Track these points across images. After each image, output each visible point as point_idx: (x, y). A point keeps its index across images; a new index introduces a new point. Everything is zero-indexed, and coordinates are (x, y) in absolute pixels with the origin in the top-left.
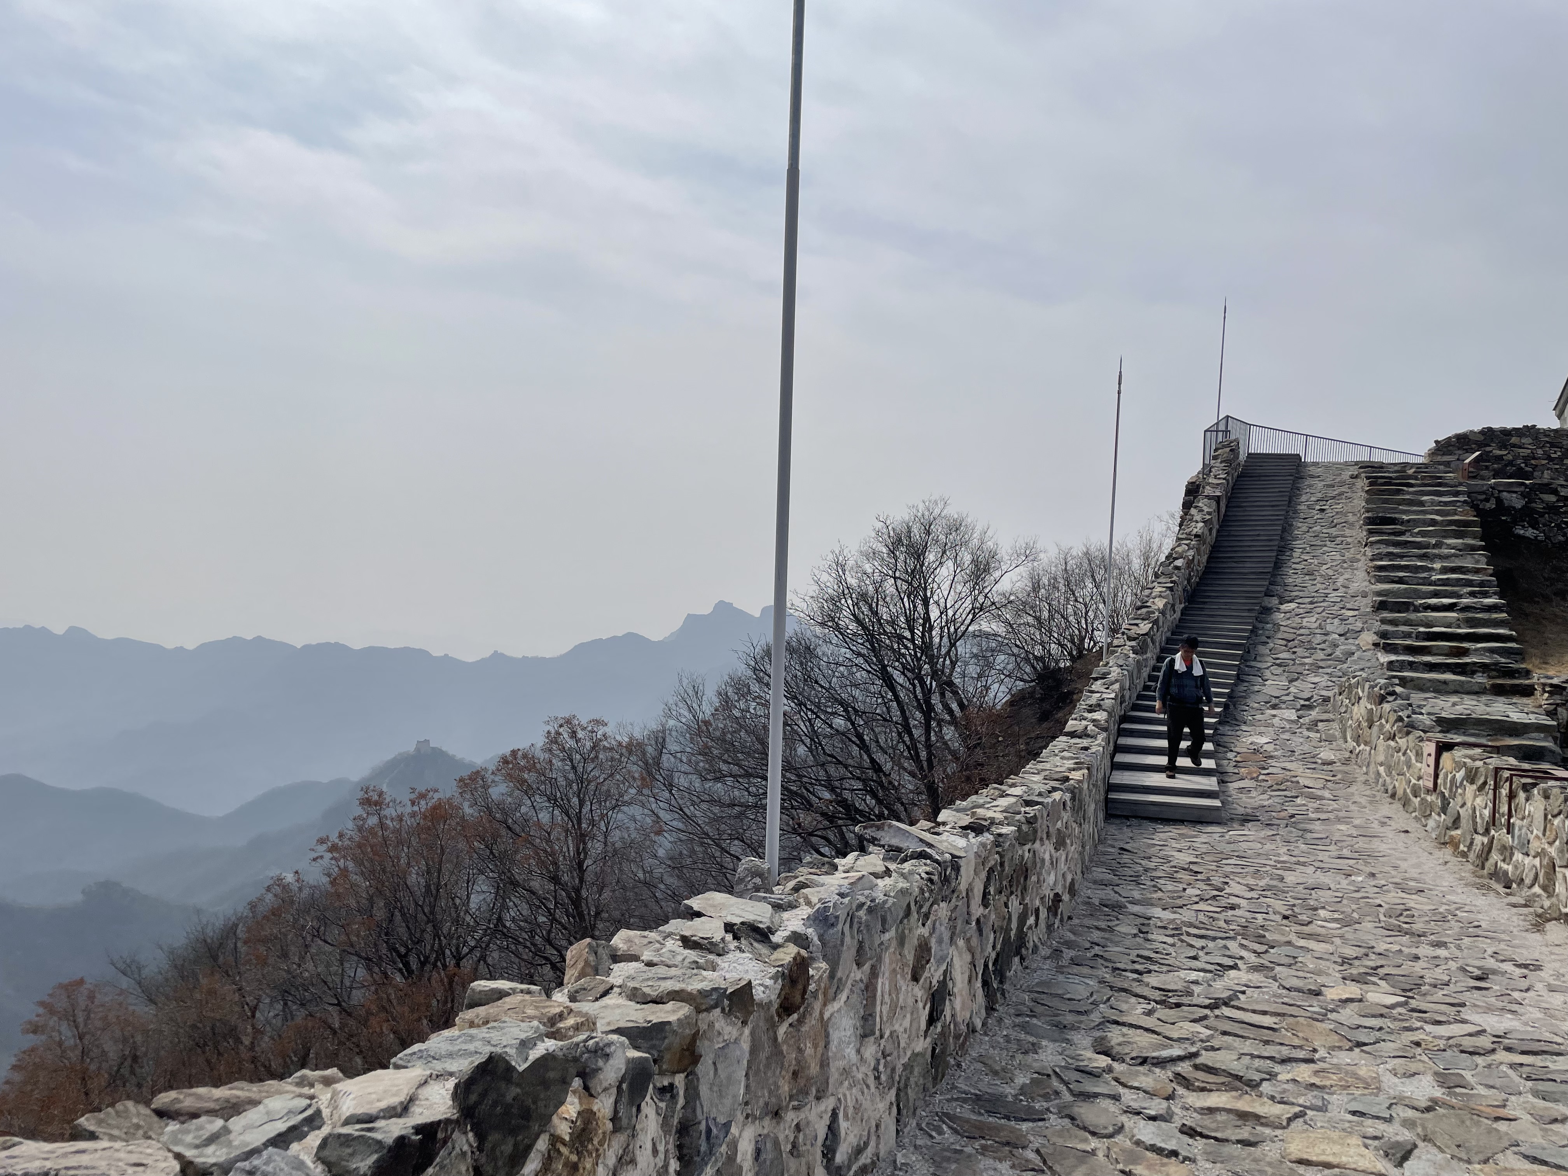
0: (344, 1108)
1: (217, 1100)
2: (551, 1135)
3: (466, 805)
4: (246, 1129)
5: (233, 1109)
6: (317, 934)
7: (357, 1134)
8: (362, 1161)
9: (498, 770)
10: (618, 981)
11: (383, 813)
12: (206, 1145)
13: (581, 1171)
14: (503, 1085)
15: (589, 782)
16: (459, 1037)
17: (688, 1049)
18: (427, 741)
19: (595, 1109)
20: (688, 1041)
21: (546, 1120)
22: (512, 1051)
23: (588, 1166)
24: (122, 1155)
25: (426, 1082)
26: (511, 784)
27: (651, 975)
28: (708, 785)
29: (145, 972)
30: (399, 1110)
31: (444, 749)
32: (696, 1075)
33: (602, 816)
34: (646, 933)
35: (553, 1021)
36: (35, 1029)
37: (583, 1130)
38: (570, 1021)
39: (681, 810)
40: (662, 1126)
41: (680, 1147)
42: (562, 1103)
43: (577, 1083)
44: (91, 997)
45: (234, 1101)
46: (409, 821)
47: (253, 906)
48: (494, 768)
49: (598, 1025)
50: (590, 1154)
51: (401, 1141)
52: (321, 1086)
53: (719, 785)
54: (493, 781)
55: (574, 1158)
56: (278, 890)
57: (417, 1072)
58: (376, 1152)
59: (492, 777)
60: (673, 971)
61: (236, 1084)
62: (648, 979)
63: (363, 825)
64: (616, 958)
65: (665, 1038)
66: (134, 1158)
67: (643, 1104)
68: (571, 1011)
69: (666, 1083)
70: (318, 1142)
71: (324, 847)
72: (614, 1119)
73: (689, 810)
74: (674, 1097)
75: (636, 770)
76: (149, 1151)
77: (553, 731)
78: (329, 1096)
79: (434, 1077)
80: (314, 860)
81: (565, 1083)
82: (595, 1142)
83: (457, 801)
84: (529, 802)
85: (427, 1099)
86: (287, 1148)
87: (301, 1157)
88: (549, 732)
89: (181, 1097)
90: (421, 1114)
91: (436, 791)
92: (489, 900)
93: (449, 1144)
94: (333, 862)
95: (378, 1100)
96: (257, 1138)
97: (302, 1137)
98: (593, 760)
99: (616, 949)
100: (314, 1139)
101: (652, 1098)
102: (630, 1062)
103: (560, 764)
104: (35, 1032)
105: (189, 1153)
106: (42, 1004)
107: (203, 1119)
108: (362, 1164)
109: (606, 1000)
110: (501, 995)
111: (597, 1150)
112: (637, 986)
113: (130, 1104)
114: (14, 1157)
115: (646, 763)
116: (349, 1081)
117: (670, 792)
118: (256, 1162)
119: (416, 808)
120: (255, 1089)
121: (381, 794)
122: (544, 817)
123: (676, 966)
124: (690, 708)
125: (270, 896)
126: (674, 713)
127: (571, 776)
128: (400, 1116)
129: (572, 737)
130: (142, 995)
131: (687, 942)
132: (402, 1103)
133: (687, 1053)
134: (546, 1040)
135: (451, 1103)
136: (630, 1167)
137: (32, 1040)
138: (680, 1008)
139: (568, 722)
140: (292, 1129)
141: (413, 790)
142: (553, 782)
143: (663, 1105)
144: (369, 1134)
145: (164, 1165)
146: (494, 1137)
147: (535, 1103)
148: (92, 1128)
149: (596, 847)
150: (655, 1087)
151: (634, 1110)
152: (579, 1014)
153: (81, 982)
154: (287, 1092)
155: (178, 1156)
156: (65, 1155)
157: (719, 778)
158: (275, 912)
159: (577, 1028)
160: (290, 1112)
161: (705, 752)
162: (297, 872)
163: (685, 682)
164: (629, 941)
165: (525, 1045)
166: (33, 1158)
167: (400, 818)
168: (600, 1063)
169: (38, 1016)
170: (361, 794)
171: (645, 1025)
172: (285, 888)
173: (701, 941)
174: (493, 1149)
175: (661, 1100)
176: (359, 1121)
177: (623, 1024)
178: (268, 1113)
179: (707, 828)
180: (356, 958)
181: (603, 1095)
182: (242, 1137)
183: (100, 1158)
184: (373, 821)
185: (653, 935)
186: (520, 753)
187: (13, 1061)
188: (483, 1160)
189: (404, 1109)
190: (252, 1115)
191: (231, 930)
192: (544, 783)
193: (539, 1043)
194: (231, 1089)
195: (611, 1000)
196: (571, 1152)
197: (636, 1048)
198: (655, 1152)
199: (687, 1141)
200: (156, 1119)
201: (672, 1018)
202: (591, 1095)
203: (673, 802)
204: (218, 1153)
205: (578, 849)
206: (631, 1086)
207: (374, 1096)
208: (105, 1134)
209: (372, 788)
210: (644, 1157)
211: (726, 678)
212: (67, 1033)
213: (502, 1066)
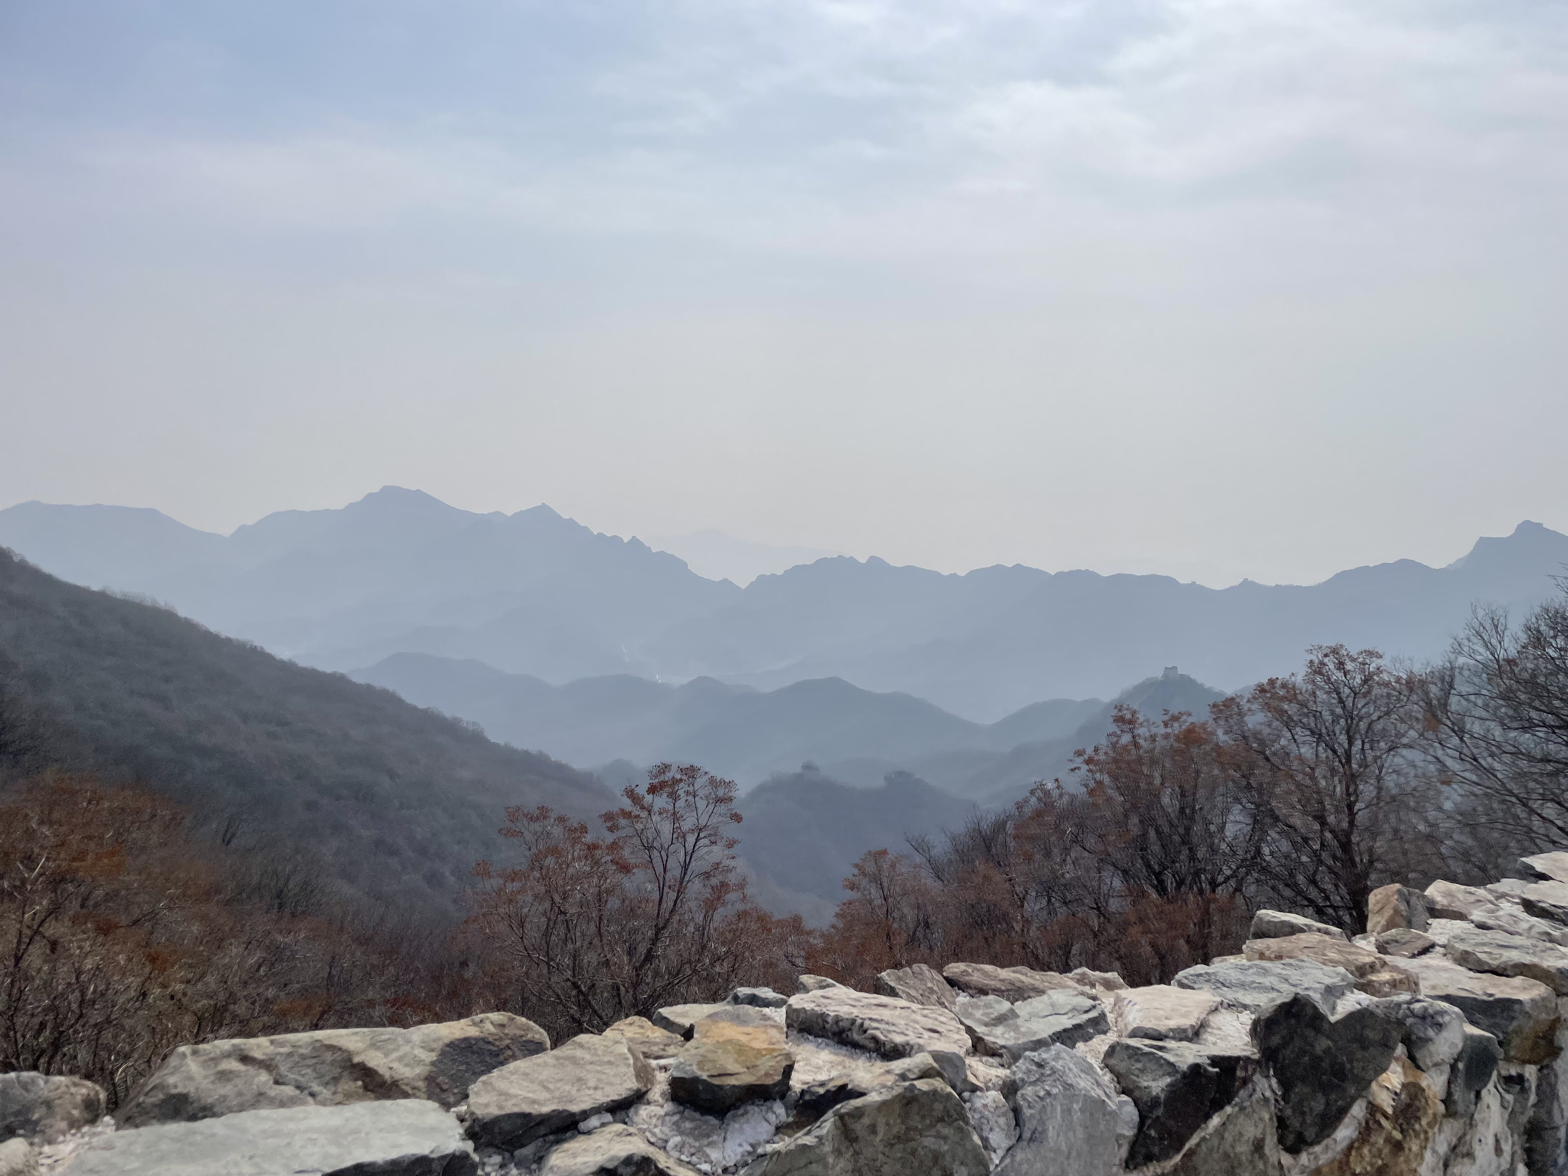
0: (1130, 1018)
1: (1002, 980)
2: (1369, 1103)
3: (1220, 732)
4: (1032, 1016)
5: (1018, 993)
6: (1076, 840)
7: (1147, 1049)
8: (1154, 1080)
9: (1254, 698)
10: (1442, 940)
11: (1136, 732)
12: (995, 1025)
13: (1407, 1151)
14: (1310, 1033)
15: (1361, 719)
16: (1250, 967)
17: (1544, 1038)
18: (1175, 668)
19: (1424, 1084)
20: (1545, 1027)
21: (1364, 1085)
22: (1316, 997)
23: (1415, 1148)
24: (919, 1018)
25: (1216, 1009)
26: (1270, 715)
27: (1486, 940)
28: (1512, 734)
29: (933, 852)
30: (1190, 1034)
31: (1192, 677)
32: (1553, 1069)
33: (1376, 759)
34: (1472, 889)
35: (1362, 971)
36: (853, 887)
37: (1409, 1106)
38: (1385, 976)
39: (1475, 760)
40: (1509, 1123)
41: (1529, 1151)
42: (1384, 1070)
43: (1400, 1050)
44: (893, 866)
45: (1018, 984)
46: (1161, 743)
47: (1020, 806)
48: (1250, 696)
49: (1421, 986)
50: (1417, 1135)
51: (1196, 1068)
52: (1102, 988)
53: (1527, 736)
54: (1250, 710)
55: (1397, 1135)
56: (1039, 793)
57: (1205, 997)
58: (1169, 1074)
59: (1249, 705)
60: (1517, 940)
61: (1019, 968)
62: (1484, 944)
63: (1117, 742)
64: (1435, 912)
65: (1513, 1018)
66: (930, 1024)
67: (1484, 1093)
68: (1385, 964)
69: (1513, 1072)
70: (1105, 1048)
71: (1081, 759)
72: (1448, 1101)
73: (1487, 761)
74: (1524, 1091)
75: (1417, 710)
76: (943, 1019)
77: (1316, 661)
78: (1112, 1000)
79: (1225, 1005)
80: (1073, 770)
81: (1387, 1047)
82: (1424, 1122)
83: (1211, 726)
84: (1289, 734)
85: (1220, 1029)
86: (1073, 1047)
87: (1089, 1060)
88: (1311, 662)
89: (970, 970)
90: (1214, 1044)
91: (1190, 715)
92: (1245, 831)
93: (1250, 1086)
94: (1090, 774)
95: (1166, 1018)
96: (1044, 1029)
97: (1087, 1038)
98: (1365, 695)
99: (1433, 902)
100: (1101, 1044)
101: (1496, 1087)
102: (1469, 1039)
103: (1325, 696)
104: (852, 889)
105: (980, 1030)
106: (856, 866)
107: (991, 997)
108: (1153, 1084)
109: (1425, 959)
110: (1294, 930)
111: (1426, 1132)
112: (1469, 949)
113: (925, 967)
114: (828, 998)
115: (1429, 703)
116: (1130, 990)
117: (1461, 739)
118: (1044, 1055)
119: (1169, 730)
120: (1038, 977)
121: (1134, 713)
122: (1307, 751)
123: (1520, 935)
124: (1487, 645)
125: (1033, 800)
126: (1466, 649)
127: (1339, 711)
128: (1190, 1040)
129: (1339, 669)
130: (931, 871)
131: (1530, 906)
132: (1192, 1026)
133: (1542, 1042)
134: (1355, 991)
135: (1248, 1039)
136: (1466, 1160)
137: (850, 895)
138: (1532, 986)
139: (1335, 651)
140: (1077, 1027)
141: (1166, 712)
142: (1317, 715)
143: (1509, 1097)
144: (1160, 1053)
145: (956, 1037)
146: (1300, 1089)
147: (1351, 1061)
148: (892, 984)
149: (1367, 790)
150: (1499, 1074)
151: (1472, 1096)
152: (1395, 969)
153: (885, 852)
154: (1069, 987)
155: (970, 1030)
156: (869, 1006)
157: (1528, 727)
158: (1039, 814)
159: (1394, 985)
160: (1074, 1009)
161: (1507, 696)
162: (1057, 780)
163: (1481, 613)
164: (1449, 894)
165: (1332, 992)
166: (842, 1003)
167: (1153, 738)
168: (1431, 1033)
169: (854, 875)
170: (1114, 712)
171: (1485, 998)
172: (1047, 793)
173: (1553, 909)
174: (1301, 1102)
175: (1508, 1092)
176: (1147, 1036)
177: (1452, 991)
178: (1053, 1005)
179: (1511, 785)
180: (1112, 868)
181: (1433, 1069)
182: (1028, 1024)
183: (900, 1016)
184: (1126, 739)
185: (1481, 892)
186: (1279, 682)
187: (837, 910)
188: (1289, 1112)
189: (1194, 1034)
190: (1037, 1004)
191: (1000, 826)
192: (1306, 715)
193: (1348, 993)
194: (1014, 972)
195: (1432, 960)
196: (1394, 1128)
197: (1473, 1023)
198: (1498, 1151)
199: (1538, 1145)
200: (948, 987)
201: (1524, 997)
202: (1418, 1067)
203: (1465, 751)
204: (1006, 1036)
205: (1347, 790)
206: (1468, 1068)
207: (1161, 1012)
208: (903, 991)
209: (1125, 706)
210: (1484, 1152)
211: (1538, 610)
212: (874, 893)
213: (1309, 1011)
